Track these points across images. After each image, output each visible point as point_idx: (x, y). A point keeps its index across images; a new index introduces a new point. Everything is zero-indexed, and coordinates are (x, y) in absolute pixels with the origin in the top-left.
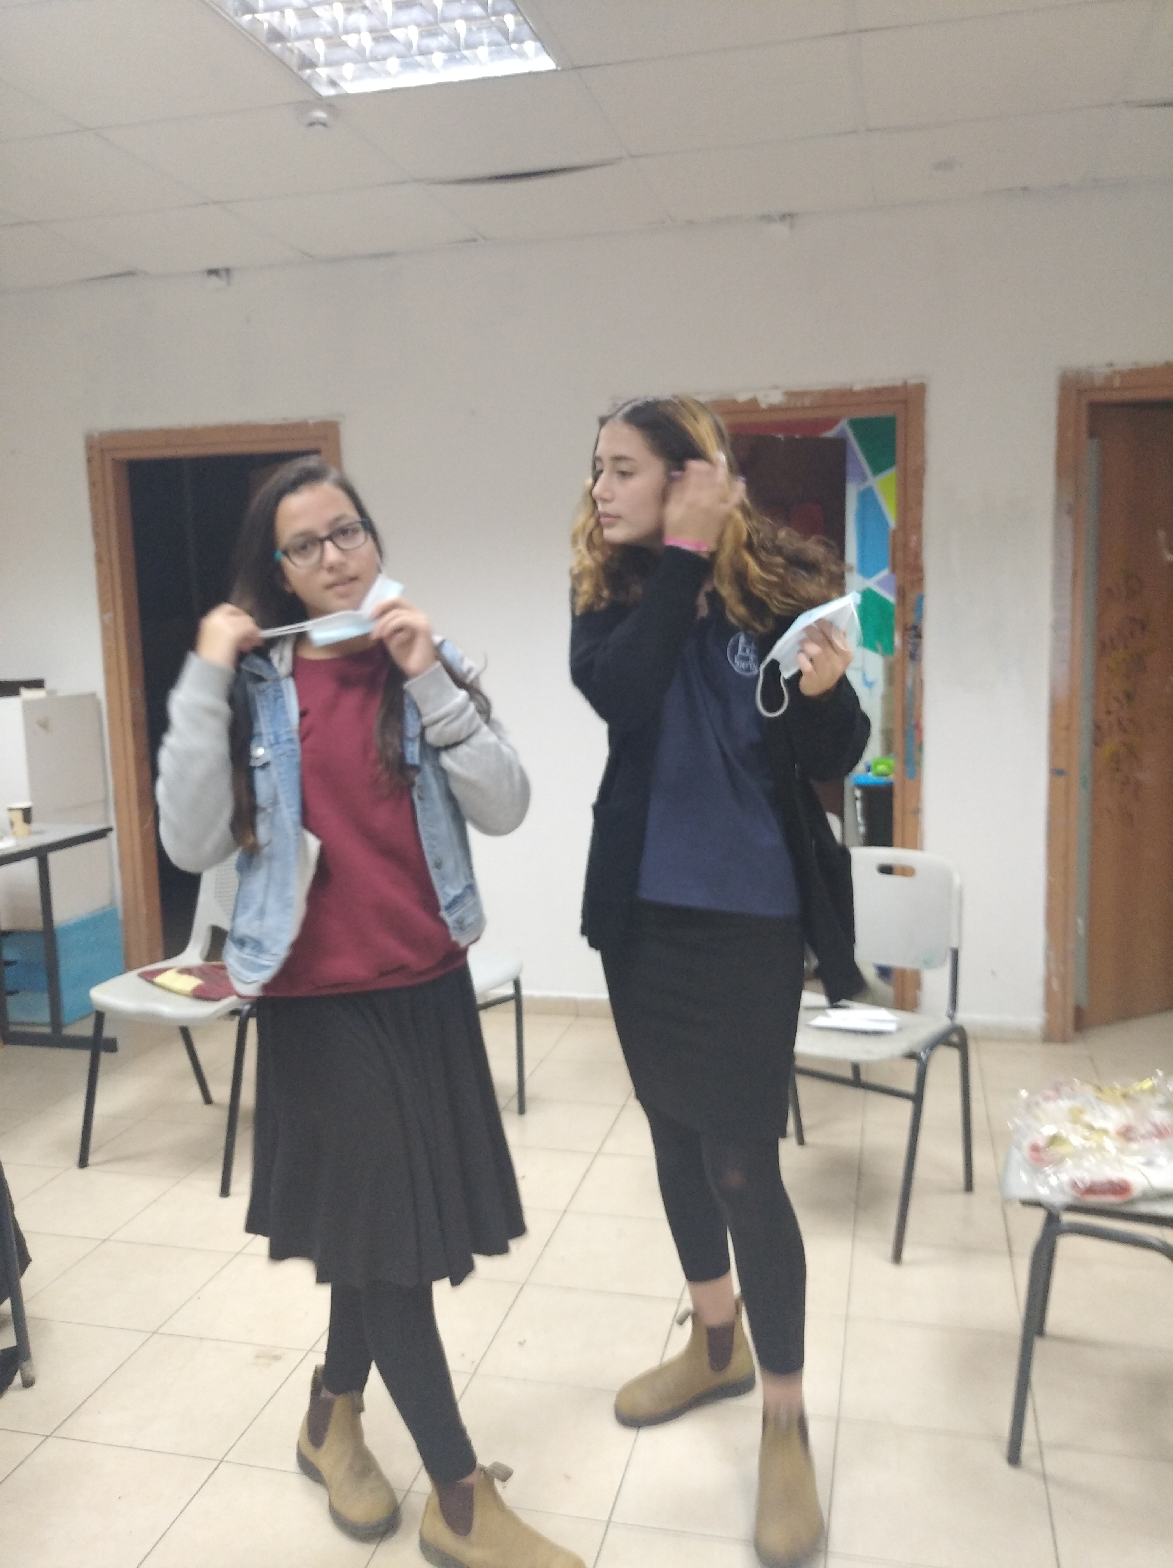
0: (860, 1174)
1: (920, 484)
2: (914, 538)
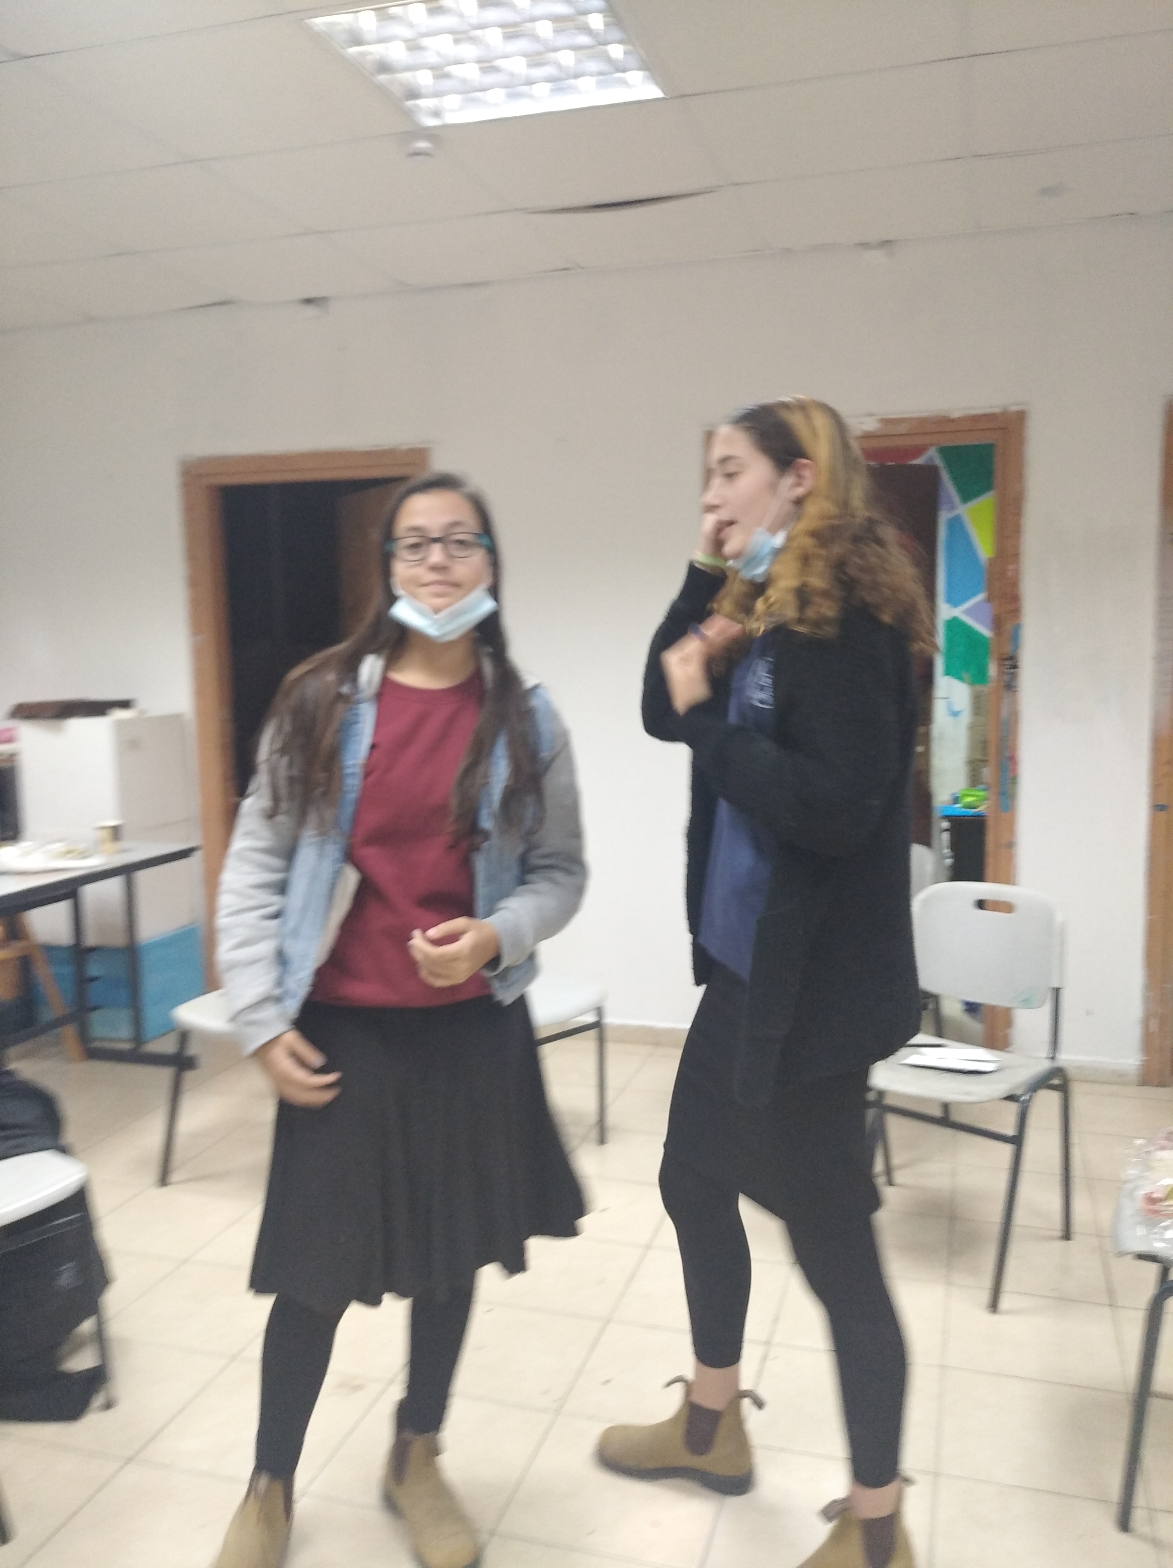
0: (952, 1217)
1: (1018, 512)
2: (1011, 567)
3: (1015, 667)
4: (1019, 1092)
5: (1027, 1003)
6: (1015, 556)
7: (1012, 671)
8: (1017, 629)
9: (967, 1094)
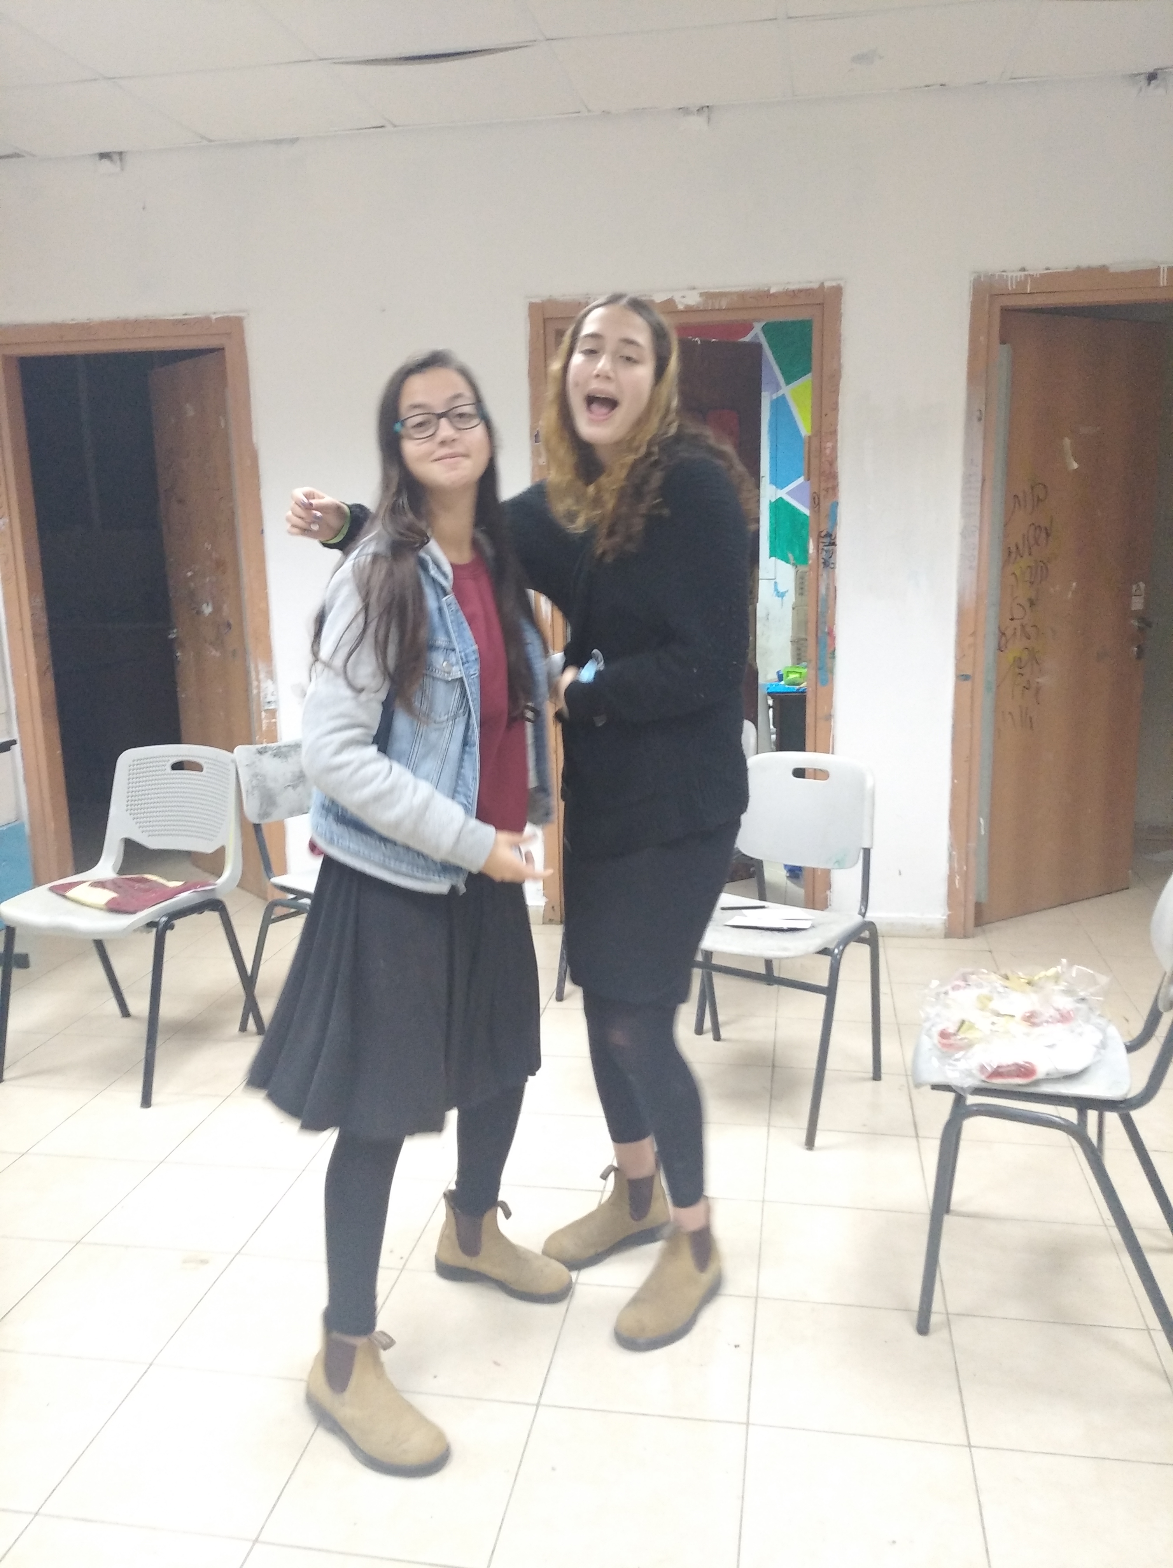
0: (773, 1066)
1: (836, 391)
2: (829, 445)
3: (834, 544)
4: (831, 947)
5: (841, 864)
6: (834, 433)
7: (831, 548)
8: (835, 505)
9: (785, 949)
